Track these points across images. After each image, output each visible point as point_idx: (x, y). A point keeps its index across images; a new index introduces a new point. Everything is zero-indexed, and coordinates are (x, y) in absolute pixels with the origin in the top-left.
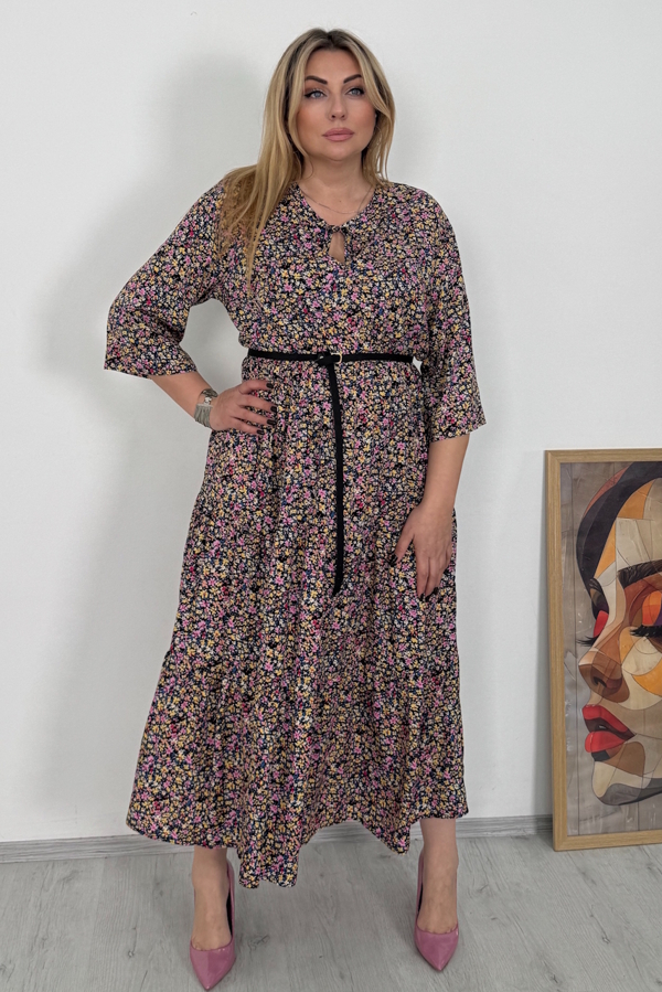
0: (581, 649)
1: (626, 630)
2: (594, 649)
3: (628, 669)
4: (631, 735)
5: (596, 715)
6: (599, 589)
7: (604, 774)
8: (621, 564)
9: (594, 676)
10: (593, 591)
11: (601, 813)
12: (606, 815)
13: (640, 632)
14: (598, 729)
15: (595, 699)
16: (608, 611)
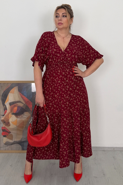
0: (2, 117)
1: (10, 113)
2: (4, 117)
4: (10, 132)
5: (4, 129)
7: (5, 140)
8: (10, 102)
9: (4, 122)
10: (4, 106)
12: (5, 147)
13: (13, 114)
14: (4, 131)
15: (4, 126)
16: (7, 110)
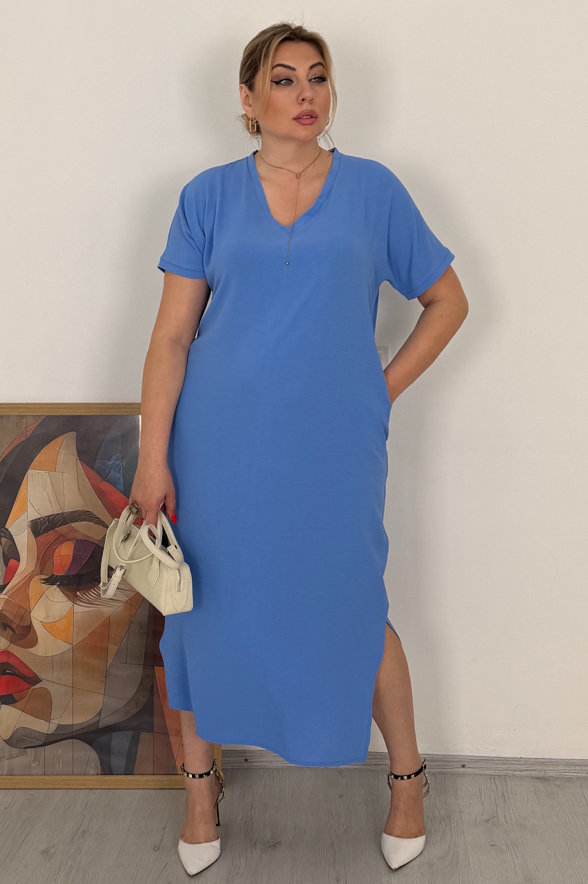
1: (37, 579)
3: (38, 616)
4: (38, 681)
6: (11, 538)
7: (11, 718)
9: (2, 622)
11: (6, 756)
13: (50, 581)
14: (5, 674)
15: (4, 645)
16: (18, 560)
